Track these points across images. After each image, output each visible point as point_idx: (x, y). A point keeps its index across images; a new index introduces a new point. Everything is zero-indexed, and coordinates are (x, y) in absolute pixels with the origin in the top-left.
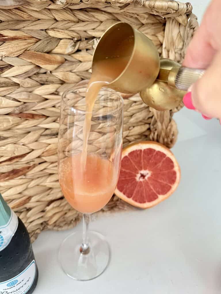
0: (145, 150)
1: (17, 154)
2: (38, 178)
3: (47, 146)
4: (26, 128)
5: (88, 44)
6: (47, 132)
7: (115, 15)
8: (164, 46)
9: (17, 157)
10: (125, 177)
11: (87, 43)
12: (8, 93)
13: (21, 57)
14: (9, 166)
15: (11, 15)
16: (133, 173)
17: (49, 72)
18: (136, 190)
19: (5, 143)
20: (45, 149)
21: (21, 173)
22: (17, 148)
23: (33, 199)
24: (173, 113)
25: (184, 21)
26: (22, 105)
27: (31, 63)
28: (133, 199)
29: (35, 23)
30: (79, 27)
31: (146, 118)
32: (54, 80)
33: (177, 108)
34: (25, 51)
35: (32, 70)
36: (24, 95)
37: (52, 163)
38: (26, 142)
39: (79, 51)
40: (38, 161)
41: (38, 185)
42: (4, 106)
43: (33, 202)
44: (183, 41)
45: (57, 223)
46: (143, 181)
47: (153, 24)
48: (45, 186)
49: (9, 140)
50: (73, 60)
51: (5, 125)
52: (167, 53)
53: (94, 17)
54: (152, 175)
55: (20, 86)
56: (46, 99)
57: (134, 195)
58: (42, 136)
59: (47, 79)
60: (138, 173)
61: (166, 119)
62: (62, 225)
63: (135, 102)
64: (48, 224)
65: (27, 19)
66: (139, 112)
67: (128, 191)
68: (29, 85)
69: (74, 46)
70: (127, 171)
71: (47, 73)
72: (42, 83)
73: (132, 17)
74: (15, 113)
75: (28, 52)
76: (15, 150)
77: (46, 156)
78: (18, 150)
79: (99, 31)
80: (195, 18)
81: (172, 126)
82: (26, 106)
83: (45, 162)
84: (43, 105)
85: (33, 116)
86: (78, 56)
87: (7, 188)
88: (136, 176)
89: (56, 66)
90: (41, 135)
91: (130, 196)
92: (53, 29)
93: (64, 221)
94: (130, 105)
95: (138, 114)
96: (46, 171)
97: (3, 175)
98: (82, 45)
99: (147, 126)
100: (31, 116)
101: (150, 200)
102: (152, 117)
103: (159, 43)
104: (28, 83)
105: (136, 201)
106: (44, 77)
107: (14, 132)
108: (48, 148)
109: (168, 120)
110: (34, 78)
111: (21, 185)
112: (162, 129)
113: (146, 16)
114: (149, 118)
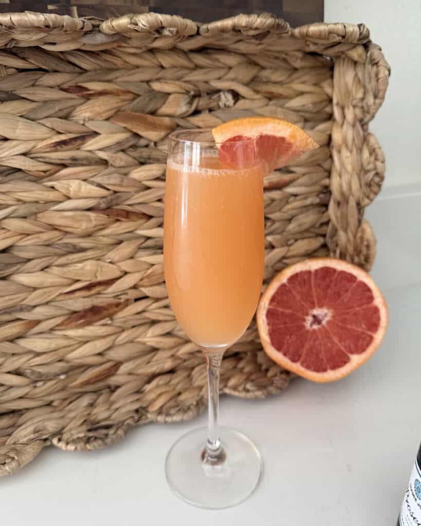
0: (317, 271)
1: (100, 278)
2: (133, 327)
3: (148, 269)
4: (116, 235)
5: (211, 101)
6: (150, 243)
7: (250, 57)
8: (335, 101)
9: (100, 284)
10: (285, 323)
11: (210, 99)
12: (90, 175)
13: (112, 120)
14: (86, 299)
15: (99, 62)
16: (299, 314)
17: (152, 144)
18: (307, 346)
19: (81, 257)
20: (145, 273)
21: (105, 313)
22: (101, 268)
23: (123, 369)
24: (363, 207)
25: (360, 56)
26: (111, 195)
27: (126, 130)
28: (302, 365)
29: (132, 72)
30: (197, 76)
31: (318, 225)
32: (160, 157)
33: (368, 197)
34: (118, 111)
35: (127, 140)
36: (114, 178)
37: (157, 300)
38: (116, 259)
39: (197, 112)
40: (133, 294)
41: (132, 342)
42: (85, 195)
43: (122, 375)
44: (364, 87)
45: (164, 409)
46: (319, 329)
47: (312, 68)
48: (144, 344)
49: (89, 254)
50: (188, 125)
51: (84, 226)
52: (341, 111)
53: (218, 60)
54: (333, 317)
55: (109, 165)
56: (148, 188)
57: (303, 356)
58: (140, 250)
59: (149, 155)
60: (308, 315)
61: (353, 221)
62: (172, 411)
63: (295, 195)
64: (147, 412)
65: (121, 66)
66: (302, 213)
67: (291, 350)
68: (122, 164)
69: (190, 103)
70: (288, 311)
71: (150, 146)
72: (142, 160)
73: (277, 58)
74: (100, 207)
75: (121, 113)
76: (97, 271)
77: (146, 287)
78: (102, 270)
79: (228, 80)
80: (378, 48)
81: (363, 231)
82: (118, 197)
83: (146, 297)
84: (143, 196)
85: (128, 215)
86: (196, 120)
87: (80, 342)
88: (304, 320)
89: (163, 134)
90: (140, 248)
91: (297, 358)
92: (158, 80)
93: (178, 406)
94: (286, 200)
95: (301, 216)
96: (147, 315)
97: (75, 315)
98: (202, 102)
99: (321, 240)
100: (124, 214)
101: (335, 367)
102: (327, 223)
103: (325, 97)
104: (121, 160)
105: (308, 367)
106: (145, 153)
107: (98, 241)
108: (150, 271)
109: (356, 223)
110: (130, 153)
111: (104, 337)
112: (348, 240)
113: (300, 55)
114: (322, 224)
